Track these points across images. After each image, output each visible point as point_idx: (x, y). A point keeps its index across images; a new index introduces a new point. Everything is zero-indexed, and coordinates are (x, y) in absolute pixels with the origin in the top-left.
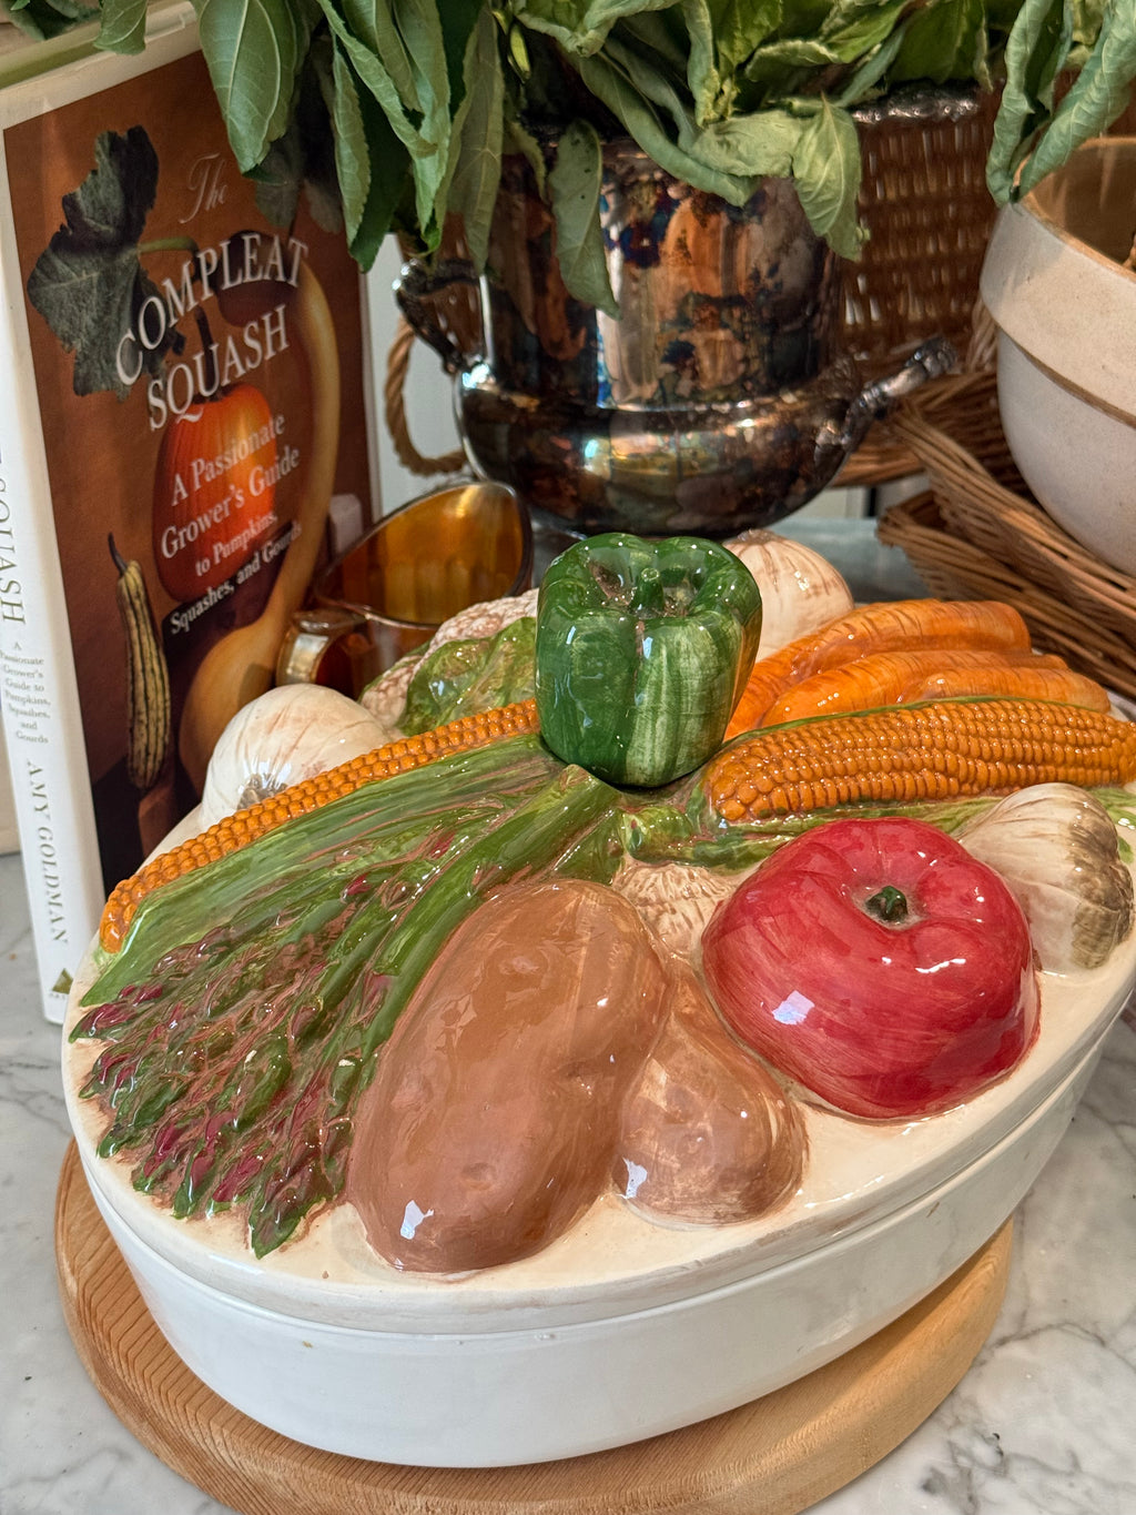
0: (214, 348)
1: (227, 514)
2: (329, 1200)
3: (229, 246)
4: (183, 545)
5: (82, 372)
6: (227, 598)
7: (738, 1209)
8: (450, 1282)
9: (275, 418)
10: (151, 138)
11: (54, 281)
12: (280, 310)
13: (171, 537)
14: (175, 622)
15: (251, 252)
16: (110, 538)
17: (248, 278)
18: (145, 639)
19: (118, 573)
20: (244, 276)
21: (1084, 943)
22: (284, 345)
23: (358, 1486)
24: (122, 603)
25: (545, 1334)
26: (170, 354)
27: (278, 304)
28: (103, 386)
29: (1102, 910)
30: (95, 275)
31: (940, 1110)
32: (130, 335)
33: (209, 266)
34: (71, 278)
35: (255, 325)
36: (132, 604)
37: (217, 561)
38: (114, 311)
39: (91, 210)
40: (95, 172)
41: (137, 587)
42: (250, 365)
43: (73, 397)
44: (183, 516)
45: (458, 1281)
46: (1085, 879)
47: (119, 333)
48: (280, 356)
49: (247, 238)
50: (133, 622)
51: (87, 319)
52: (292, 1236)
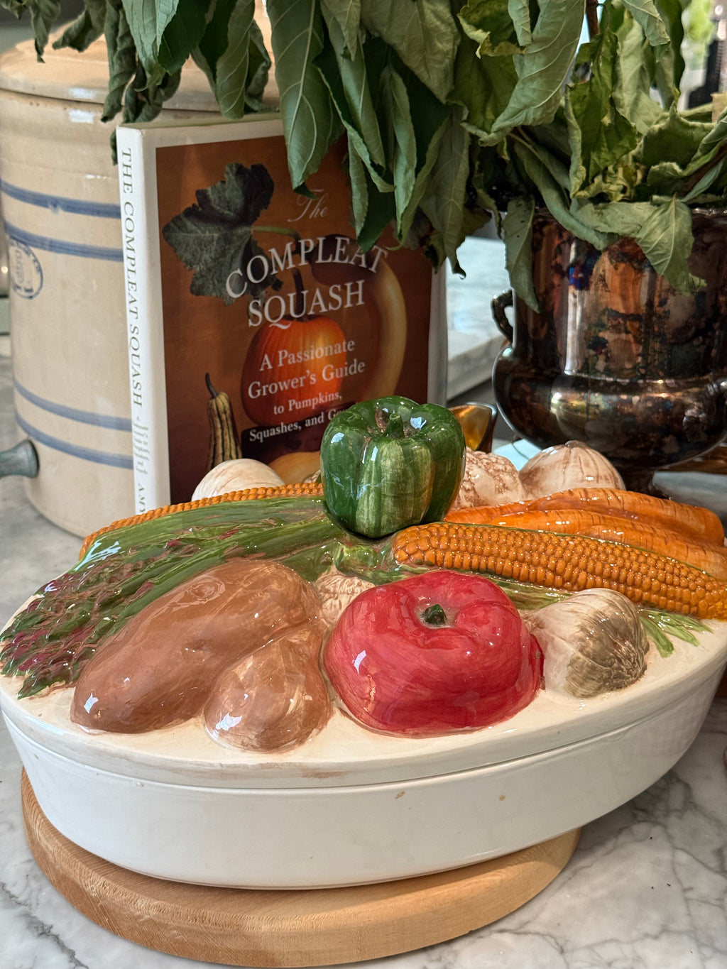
0: (305, 293)
1: (302, 385)
2: (67, 683)
3: (324, 241)
4: (264, 394)
5: (199, 283)
6: (295, 432)
7: (254, 743)
8: (90, 734)
9: (347, 342)
10: (269, 172)
11: (183, 232)
12: (360, 283)
13: (255, 388)
14: (252, 434)
15: (342, 247)
16: (207, 376)
17: (337, 260)
18: (227, 438)
19: (210, 396)
20: (334, 258)
21: (574, 679)
22: (360, 302)
23: (79, 864)
24: (211, 414)
25: (139, 782)
26: (269, 289)
27: (360, 279)
28: (214, 294)
29: (589, 662)
30: (216, 235)
31: (416, 735)
32: (239, 271)
33: (307, 248)
34: (197, 233)
35: (339, 287)
36: (220, 416)
37: (290, 409)
38: (229, 256)
39: (217, 201)
40: (223, 182)
41: (225, 407)
42: (331, 307)
43: (189, 295)
44: (269, 377)
45: (94, 735)
46: (582, 640)
47: (230, 269)
48: (355, 309)
49: (339, 240)
50: (219, 426)
51: (207, 256)
52: (39, 693)
